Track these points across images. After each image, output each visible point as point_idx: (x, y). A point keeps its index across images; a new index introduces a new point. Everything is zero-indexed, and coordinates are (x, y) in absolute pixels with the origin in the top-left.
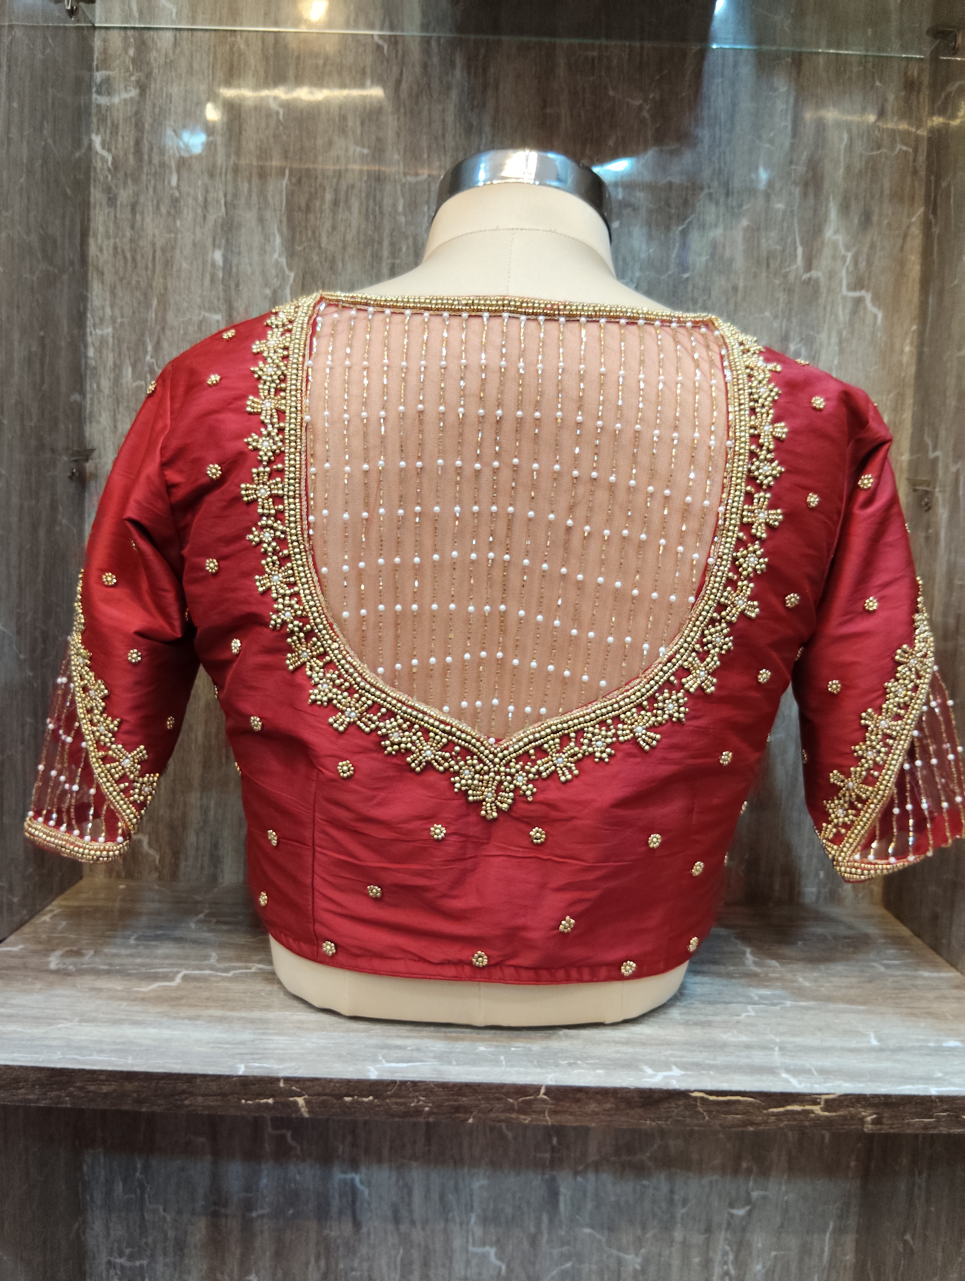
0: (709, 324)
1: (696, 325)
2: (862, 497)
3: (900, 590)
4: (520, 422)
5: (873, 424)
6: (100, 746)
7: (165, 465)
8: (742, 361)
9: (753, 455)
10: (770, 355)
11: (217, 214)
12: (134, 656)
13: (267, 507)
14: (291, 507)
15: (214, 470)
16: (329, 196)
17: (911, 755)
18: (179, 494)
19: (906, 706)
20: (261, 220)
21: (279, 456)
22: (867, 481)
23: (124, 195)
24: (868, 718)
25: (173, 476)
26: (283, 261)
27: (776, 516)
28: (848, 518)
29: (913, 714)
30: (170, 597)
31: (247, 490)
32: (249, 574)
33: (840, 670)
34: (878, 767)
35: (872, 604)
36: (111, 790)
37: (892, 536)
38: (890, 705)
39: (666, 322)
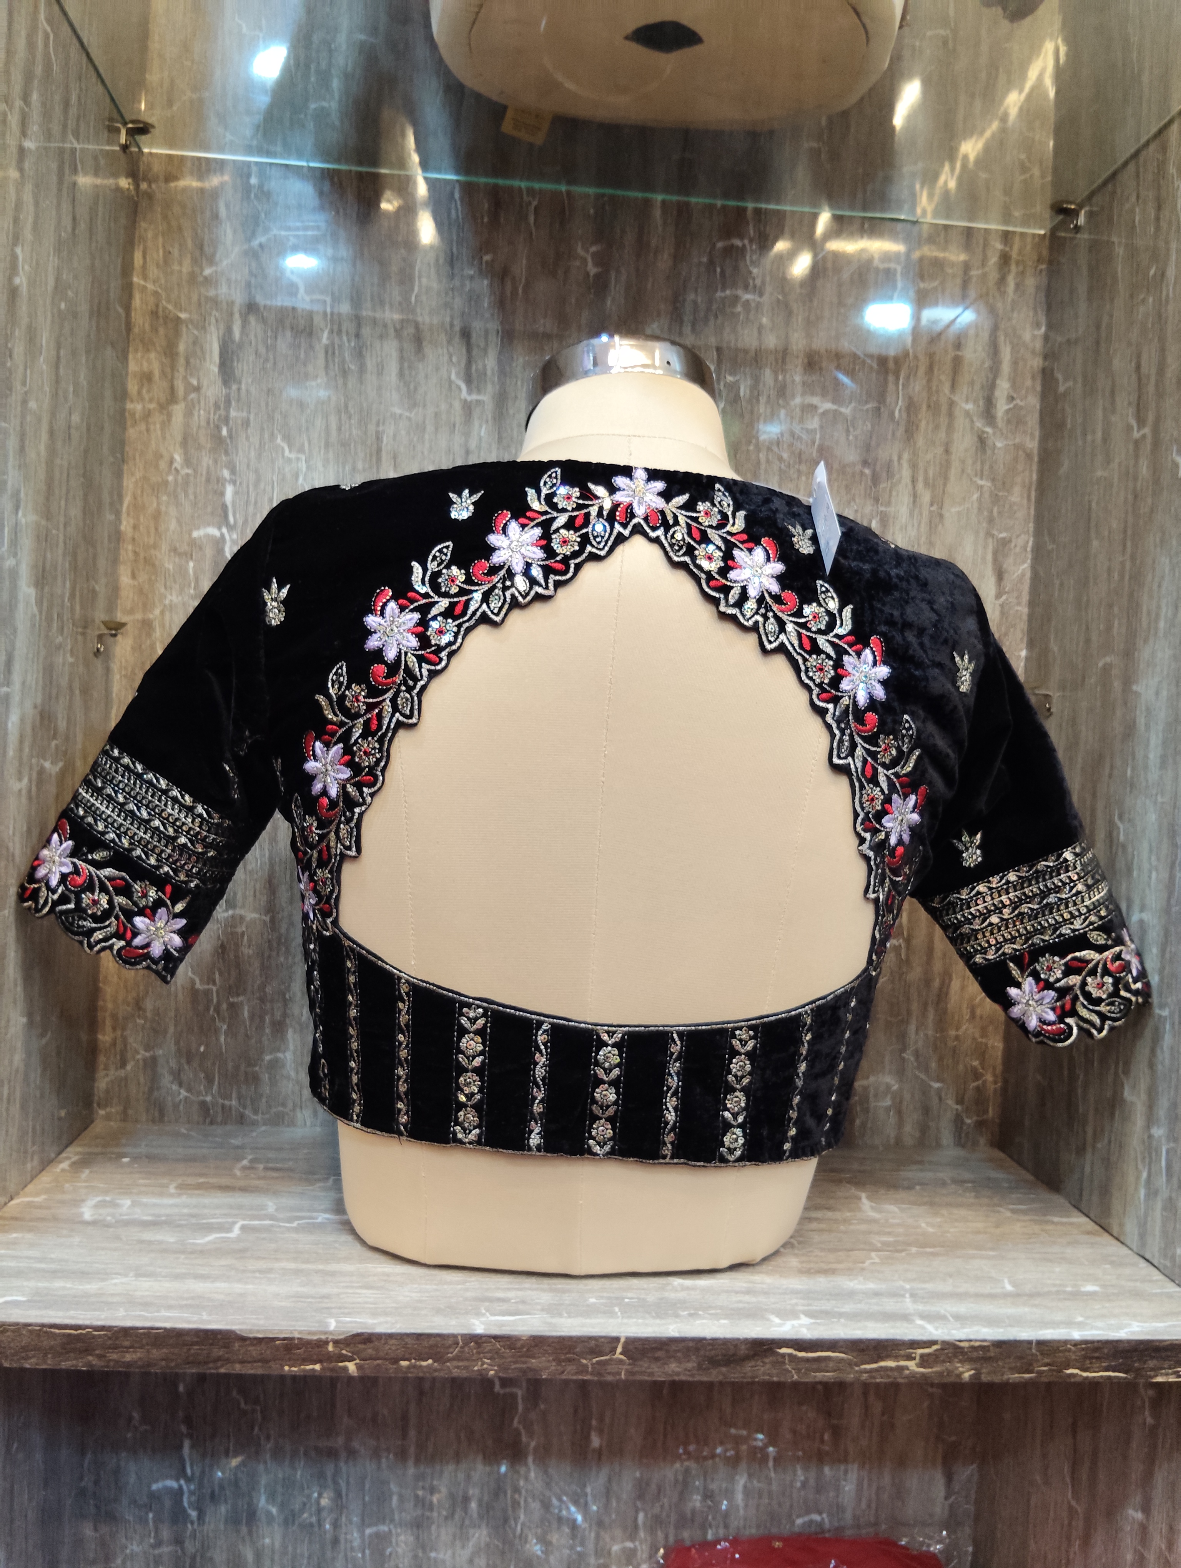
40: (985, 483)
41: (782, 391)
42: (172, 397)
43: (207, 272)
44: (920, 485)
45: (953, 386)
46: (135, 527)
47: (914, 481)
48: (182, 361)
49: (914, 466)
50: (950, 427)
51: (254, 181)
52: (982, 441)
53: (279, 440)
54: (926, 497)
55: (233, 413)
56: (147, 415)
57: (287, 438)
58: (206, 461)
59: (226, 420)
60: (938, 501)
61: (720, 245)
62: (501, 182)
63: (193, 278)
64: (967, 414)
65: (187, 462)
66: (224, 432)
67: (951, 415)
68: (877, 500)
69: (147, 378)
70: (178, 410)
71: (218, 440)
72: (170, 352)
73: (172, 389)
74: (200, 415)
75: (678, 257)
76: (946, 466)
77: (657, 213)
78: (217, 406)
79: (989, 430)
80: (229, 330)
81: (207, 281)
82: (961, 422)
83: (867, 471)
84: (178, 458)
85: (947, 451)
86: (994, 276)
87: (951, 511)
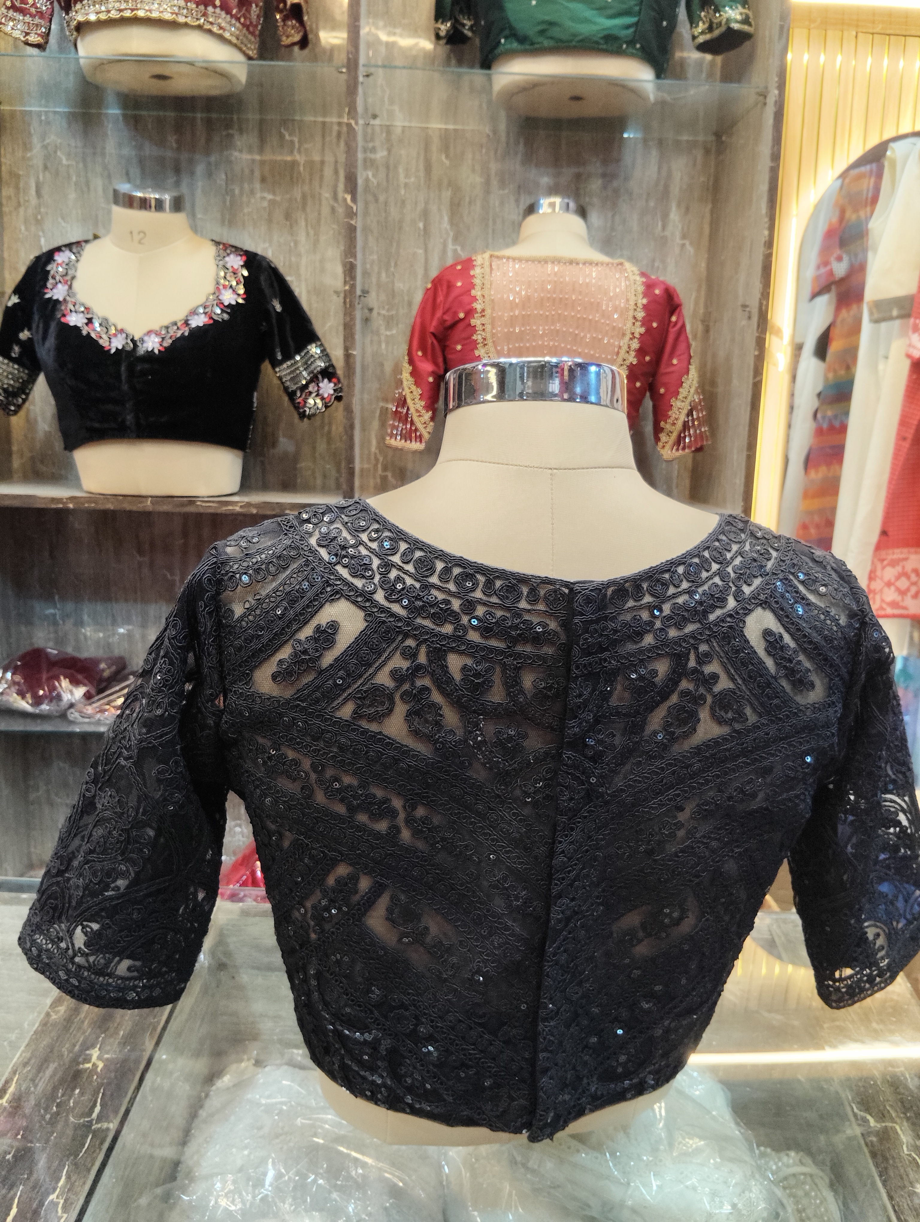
0: (621, 264)
1: (618, 265)
2: (672, 325)
3: (685, 356)
4: (561, 299)
5: (676, 299)
6: (417, 411)
7: (444, 314)
8: (632, 278)
9: (635, 310)
10: (643, 274)
11: (421, 206)
12: (431, 379)
13: (479, 327)
14: (488, 327)
15: (462, 315)
16: (467, 200)
17: (688, 415)
18: (448, 323)
19: (686, 398)
20: (439, 210)
21: (483, 310)
22: (674, 319)
23: (382, 198)
24: (673, 401)
25: (446, 317)
26: (448, 227)
27: (642, 330)
28: (667, 331)
29: (688, 401)
30: (440, 360)
31: (473, 322)
32: (472, 350)
33: (665, 385)
34: (677, 419)
35: (675, 361)
36: (420, 426)
37: (682, 338)
38: (680, 397)
39: (608, 264)
40: (335, 226)
41: (252, 192)
42: (19, 205)
43: (29, 155)
44: (309, 228)
45: (321, 186)
46: (10, 256)
47: (307, 226)
48: (21, 190)
49: (306, 220)
50: (320, 204)
51: (43, 118)
52: (333, 210)
53: (60, 220)
54: (312, 232)
55: (42, 210)
56: (10, 212)
57: (63, 219)
58: (33, 229)
59: (40, 213)
60: (317, 234)
61: (224, 133)
62: (137, 112)
63: (23, 158)
64: (327, 199)
65: (27, 229)
66: (39, 217)
67: (320, 200)
68: (292, 234)
69: (9, 198)
70: (22, 210)
71: (37, 221)
72: (17, 188)
73: (19, 202)
74: (30, 211)
75: (209, 140)
76: (319, 221)
77: (199, 121)
78: (36, 208)
79: (336, 205)
80: (38, 177)
81: (29, 159)
82: (324, 202)
83: (288, 223)
84: (23, 228)
85: (319, 214)
86: (335, 140)
87: (323, 238)
